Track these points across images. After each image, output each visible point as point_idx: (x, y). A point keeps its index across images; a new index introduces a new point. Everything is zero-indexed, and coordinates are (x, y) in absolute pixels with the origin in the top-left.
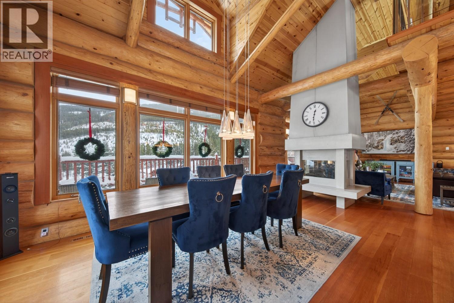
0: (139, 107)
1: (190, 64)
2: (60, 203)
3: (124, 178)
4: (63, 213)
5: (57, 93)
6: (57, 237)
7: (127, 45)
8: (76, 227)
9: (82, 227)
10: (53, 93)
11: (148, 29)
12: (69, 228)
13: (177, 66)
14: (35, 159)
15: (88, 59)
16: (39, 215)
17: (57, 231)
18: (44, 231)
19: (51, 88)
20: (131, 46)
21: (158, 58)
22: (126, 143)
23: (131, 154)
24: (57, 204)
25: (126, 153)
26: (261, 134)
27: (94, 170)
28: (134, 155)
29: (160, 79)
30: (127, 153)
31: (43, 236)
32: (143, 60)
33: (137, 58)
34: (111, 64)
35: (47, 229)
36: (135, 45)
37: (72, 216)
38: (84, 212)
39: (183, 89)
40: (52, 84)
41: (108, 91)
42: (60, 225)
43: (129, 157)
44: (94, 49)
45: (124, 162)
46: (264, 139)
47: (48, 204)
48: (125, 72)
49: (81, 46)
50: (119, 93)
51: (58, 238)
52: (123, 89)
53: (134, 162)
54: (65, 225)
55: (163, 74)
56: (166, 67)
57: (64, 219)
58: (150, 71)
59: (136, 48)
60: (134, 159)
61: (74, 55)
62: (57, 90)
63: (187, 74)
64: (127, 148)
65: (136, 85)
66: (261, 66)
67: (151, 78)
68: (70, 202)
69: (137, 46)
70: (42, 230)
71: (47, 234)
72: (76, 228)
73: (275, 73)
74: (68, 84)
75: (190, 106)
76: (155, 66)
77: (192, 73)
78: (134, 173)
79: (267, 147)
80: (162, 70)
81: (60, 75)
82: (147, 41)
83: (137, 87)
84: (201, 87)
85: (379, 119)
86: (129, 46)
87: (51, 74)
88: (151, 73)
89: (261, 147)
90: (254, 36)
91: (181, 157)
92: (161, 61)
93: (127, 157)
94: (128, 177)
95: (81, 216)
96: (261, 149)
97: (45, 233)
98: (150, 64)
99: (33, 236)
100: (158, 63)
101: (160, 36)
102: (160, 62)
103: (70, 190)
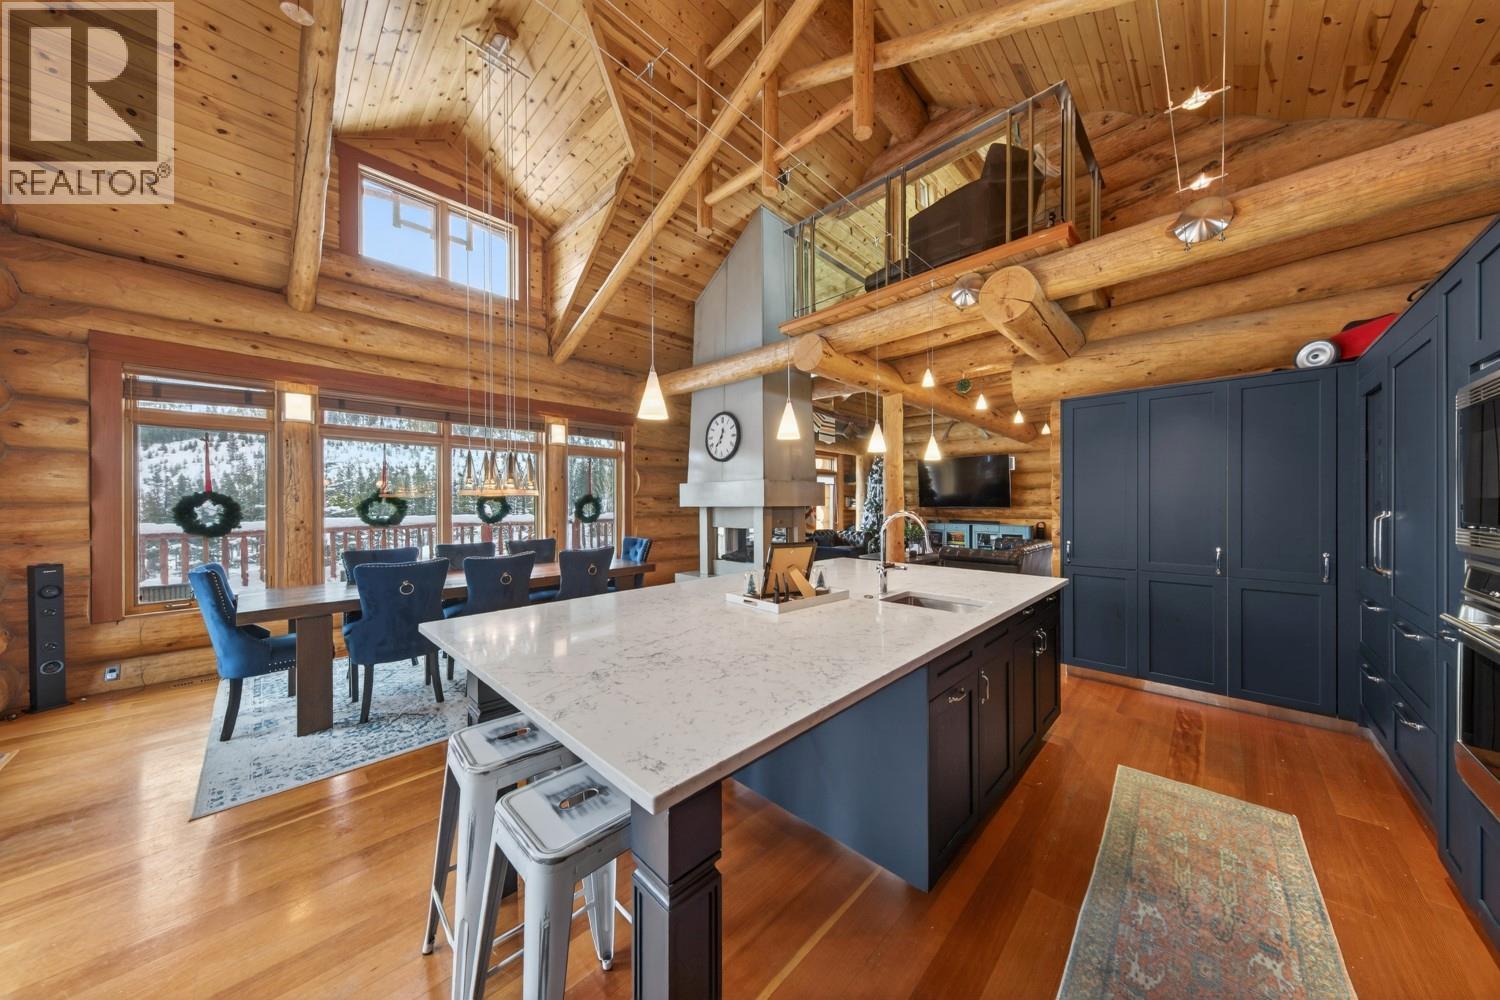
0: (320, 427)
1: (446, 331)
2: (142, 620)
3: (285, 570)
4: (149, 637)
5: (136, 410)
6: (138, 682)
7: (291, 307)
8: (178, 664)
9: (191, 665)
10: (126, 410)
11: (342, 268)
12: (165, 666)
13: (411, 338)
14: (91, 538)
15: (203, 342)
16: (100, 641)
17: (139, 672)
18: (112, 671)
19: (123, 401)
20: (300, 309)
21: (364, 327)
22: (289, 502)
23: (302, 522)
24: (138, 621)
25: (290, 520)
26: (639, 471)
27: (218, 557)
28: (308, 525)
29: (369, 367)
30: (292, 520)
31: (109, 680)
32: (328, 332)
33: (314, 330)
34: (255, 347)
35: (116, 667)
36: (309, 307)
37: (170, 645)
38: (207, 635)
39: (427, 383)
40: (126, 395)
41: (248, 400)
42: (145, 661)
43: (298, 529)
44: (217, 321)
45: (286, 540)
46: (644, 482)
47: (118, 622)
48: (287, 360)
49: (187, 318)
50: (273, 402)
51: (141, 684)
52: (281, 393)
53: (309, 537)
54: (155, 661)
55: (378, 357)
56: (385, 342)
57: (153, 649)
58: (346, 353)
59: (312, 311)
60: (309, 533)
61: (173, 337)
62: (135, 404)
63: (438, 353)
64: (292, 512)
65: (312, 383)
66: (624, 327)
67: (349, 368)
68: (165, 617)
69: (317, 308)
70: (107, 670)
71: (118, 676)
72: (179, 667)
73: (668, 339)
74: (157, 392)
75: (448, 417)
76: (358, 343)
77: (451, 349)
78: (310, 560)
79: (655, 498)
80: (376, 349)
81: (142, 378)
82: (339, 293)
83: (316, 389)
84: (475, 378)
85: (949, 430)
86: (295, 310)
87: (123, 376)
88: (349, 357)
89: (639, 499)
90: (588, 277)
91: (431, 519)
92: (372, 332)
93: (292, 529)
94: (293, 568)
95: (189, 645)
96: (639, 502)
97: (114, 675)
98: (346, 341)
99: (90, 679)
100: (363, 337)
101: (372, 279)
102: (370, 334)
103: (162, 597)
